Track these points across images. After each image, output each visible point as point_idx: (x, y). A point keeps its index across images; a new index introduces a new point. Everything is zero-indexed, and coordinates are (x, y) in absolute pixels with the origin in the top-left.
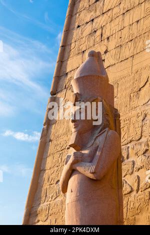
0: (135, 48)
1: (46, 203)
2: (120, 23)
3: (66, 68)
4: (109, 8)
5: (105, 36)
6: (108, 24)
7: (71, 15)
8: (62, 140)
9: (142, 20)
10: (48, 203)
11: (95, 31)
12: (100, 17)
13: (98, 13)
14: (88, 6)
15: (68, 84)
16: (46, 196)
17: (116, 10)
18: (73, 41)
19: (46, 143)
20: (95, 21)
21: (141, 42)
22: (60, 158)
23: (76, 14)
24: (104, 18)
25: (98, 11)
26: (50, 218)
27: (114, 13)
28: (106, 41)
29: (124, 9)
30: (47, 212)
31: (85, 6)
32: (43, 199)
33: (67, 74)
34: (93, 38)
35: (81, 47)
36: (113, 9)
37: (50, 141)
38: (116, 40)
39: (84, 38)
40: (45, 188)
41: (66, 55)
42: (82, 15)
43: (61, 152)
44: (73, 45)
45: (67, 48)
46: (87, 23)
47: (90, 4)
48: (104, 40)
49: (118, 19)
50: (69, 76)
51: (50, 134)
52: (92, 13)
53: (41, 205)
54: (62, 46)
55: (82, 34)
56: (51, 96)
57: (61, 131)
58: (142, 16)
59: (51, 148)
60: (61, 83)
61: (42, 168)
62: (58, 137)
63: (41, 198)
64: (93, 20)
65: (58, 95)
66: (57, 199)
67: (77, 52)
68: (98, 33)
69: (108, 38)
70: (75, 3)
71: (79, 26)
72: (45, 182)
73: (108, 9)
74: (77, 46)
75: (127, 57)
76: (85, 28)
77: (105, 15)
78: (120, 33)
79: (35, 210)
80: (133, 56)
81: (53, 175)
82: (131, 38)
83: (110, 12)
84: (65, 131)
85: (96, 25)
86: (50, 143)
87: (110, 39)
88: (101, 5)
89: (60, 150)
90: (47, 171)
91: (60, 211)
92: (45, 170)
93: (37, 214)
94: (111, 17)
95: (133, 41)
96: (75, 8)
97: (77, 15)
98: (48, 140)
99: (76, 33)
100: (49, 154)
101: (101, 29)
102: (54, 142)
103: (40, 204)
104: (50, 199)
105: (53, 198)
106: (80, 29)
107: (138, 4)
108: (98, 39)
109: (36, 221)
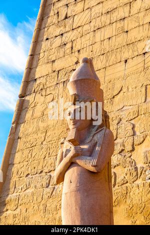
0: (107, 61)
1: (15, 194)
2: (91, 39)
3: (34, 74)
4: (79, 25)
5: (75, 49)
6: (79, 39)
7: (40, 29)
8: (31, 138)
9: (114, 38)
10: (18, 194)
11: (65, 44)
12: (70, 33)
13: (67, 29)
14: (57, 22)
15: (37, 89)
16: (15, 187)
17: (86, 27)
18: (42, 51)
19: (14, 140)
20: (65, 35)
21: (114, 56)
22: (30, 153)
23: (44, 28)
24: (74, 34)
25: (67, 27)
26: (20, 207)
27: (84, 30)
28: (77, 53)
29: (94, 27)
30: (17, 202)
31: (54, 22)
32: (12, 190)
33: (36, 80)
34: (63, 50)
35: (50, 57)
36: (83, 26)
37: (19, 138)
38: (87, 53)
39: (53, 50)
40: (14, 180)
41: (35, 63)
42: (51, 29)
43: (31, 149)
44: (42, 55)
45: (36, 57)
46: (56, 37)
47: (59, 20)
48: (75, 52)
49: (88, 35)
50: (38, 82)
51: (19, 132)
52: (62, 28)
53: (10, 196)
54: (31, 55)
55: (51, 46)
56: (18, 98)
57: (30, 130)
58: (114, 34)
59: (20, 145)
60: (29, 87)
61: (10, 163)
62: (27, 135)
63: (9, 189)
64: (62, 34)
65: (27, 98)
66: (27, 191)
67: (46, 61)
68: (69, 46)
69: (79, 51)
70: (43, 18)
71: (47, 39)
72: (14, 175)
73: (77, 26)
74: (46, 56)
75: (99, 68)
76: (54, 41)
77: (75, 31)
78: (91, 47)
79: (3, 200)
80: (105, 68)
81: (23, 169)
82: (102, 52)
83: (80, 28)
84: (34, 130)
85: (65, 38)
86: (19, 140)
87: (81, 51)
88: (71, 22)
89: (29, 146)
90: (15, 166)
91: (31, 201)
92: (14, 164)
93: (6, 204)
94: (81, 33)
95: (105, 55)
96: (43, 23)
97: (46, 29)
98: (16, 137)
99: (44, 45)
100: (17, 150)
101: (71, 43)
102: (23, 139)
103: (8, 195)
104: (20, 191)
105: (23, 190)
106: (49, 41)
107: (109, 23)
108: (68, 51)
109: (5, 209)
